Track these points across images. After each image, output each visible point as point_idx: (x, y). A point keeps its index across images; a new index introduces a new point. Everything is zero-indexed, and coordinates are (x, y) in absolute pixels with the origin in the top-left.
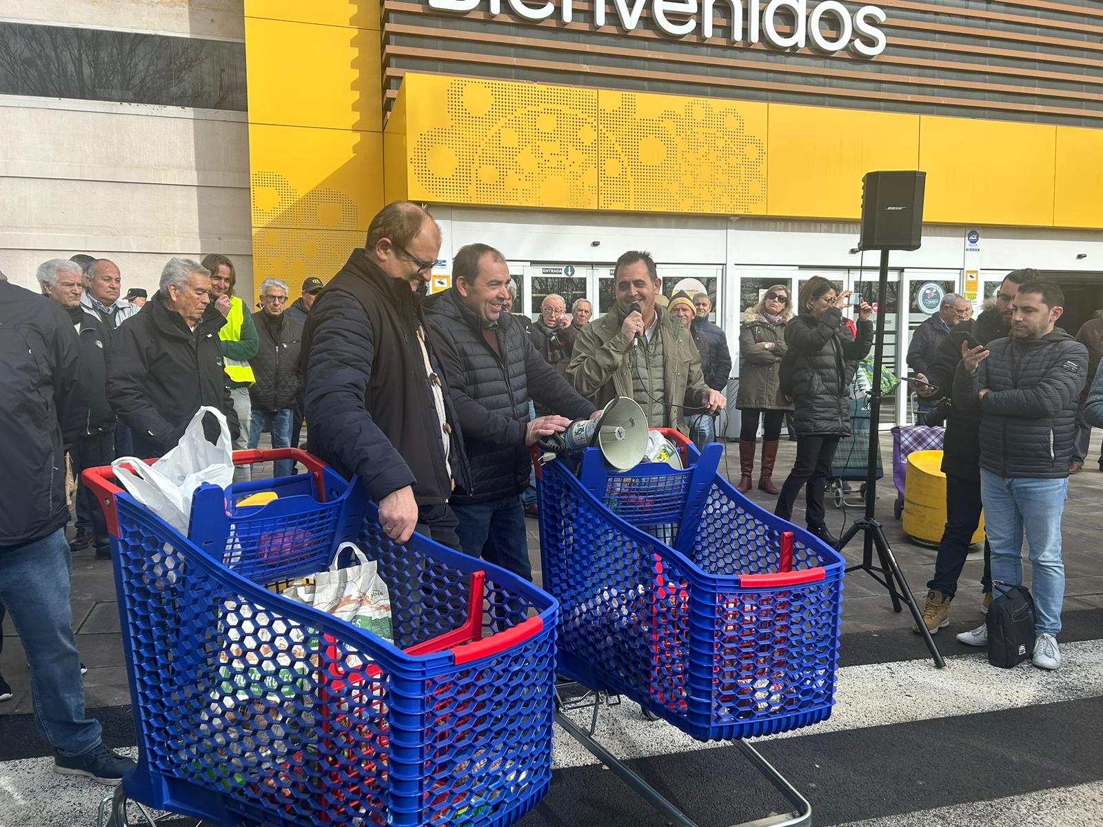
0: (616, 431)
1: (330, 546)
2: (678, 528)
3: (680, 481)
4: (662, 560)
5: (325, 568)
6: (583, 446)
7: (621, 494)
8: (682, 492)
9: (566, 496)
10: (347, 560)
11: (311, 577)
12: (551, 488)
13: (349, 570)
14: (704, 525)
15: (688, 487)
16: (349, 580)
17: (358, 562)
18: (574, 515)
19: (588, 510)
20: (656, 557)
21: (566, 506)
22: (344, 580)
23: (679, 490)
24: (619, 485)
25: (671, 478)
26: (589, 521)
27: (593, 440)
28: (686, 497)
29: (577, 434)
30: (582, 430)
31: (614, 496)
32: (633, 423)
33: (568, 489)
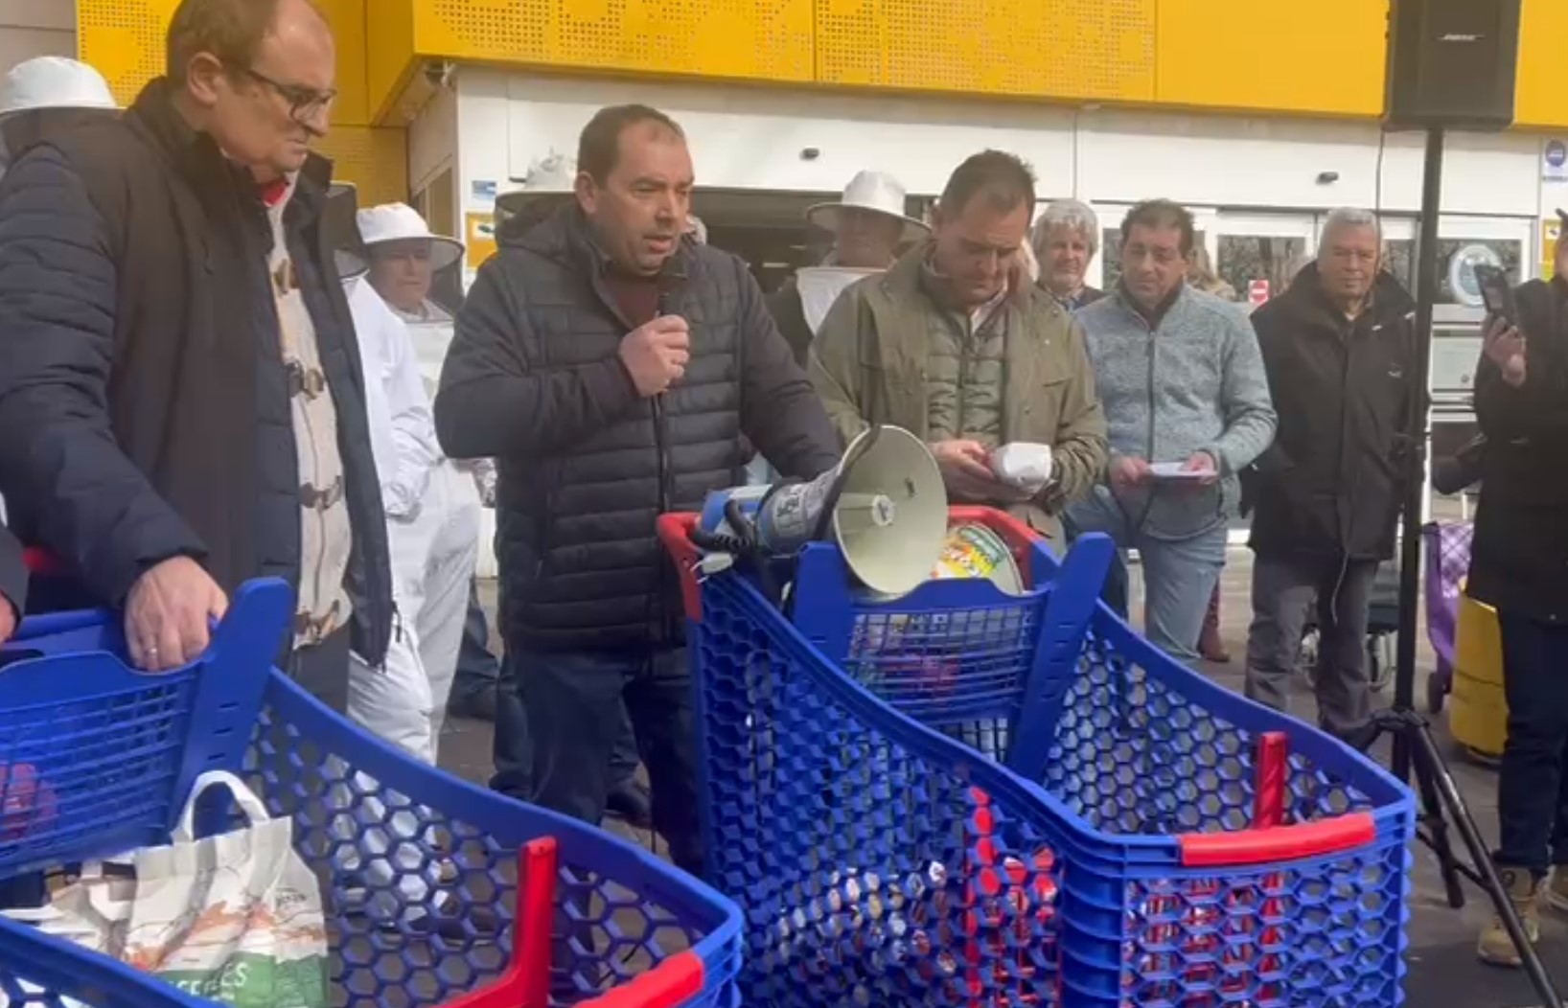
0: (875, 504)
1: (172, 780)
2: (1011, 730)
3: (1015, 621)
4: (991, 802)
5: (160, 836)
6: (795, 543)
7: (883, 651)
8: (1021, 647)
9: (758, 658)
10: (218, 815)
11: (125, 858)
12: (722, 641)
13: (221, 841)
14: (1070, 720)
15: (1034, 635)
16: (220, 864)
17: (242, 819)
18: (776, 702)
19: (811, 689)
20: (974, 795)
21: (758, 682)
22: (209, 866)
23: (1015, 642)
24: (879, 630)
25: (997, 613)
26: (810, 713)
27: (822, 526)
28: (1029, 656)
29: (782, 512)
30: (794, 503)
31: (868, 658)
32: (910, 486)
33: (763, 640)
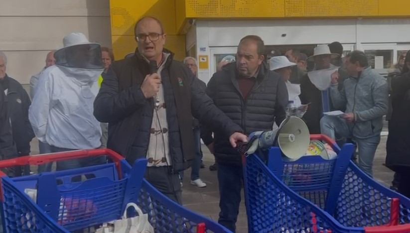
0: (290, 137)
1: (122, 204)
2: (328, 193)
3: (328, 166)
4: (316, 216)
5: (119, 217)
6: (269, 146)
7: (292, 174)
8: (329, 172)
9: (259, 176)
10: (132, 213)
11: (112, 222)
12: (251, 170)
13: (132, 219)
14: (343, 191)
15: (333, 170)
16: (133, 224)
17: (137, 214)
18: (264, 186)
19: (272, 184)
20: (312, 214)
21: (260, 181)
22: (130, 225)
23: (328, 171)
24: (291, 168)
25: (322, 164)
26: (272, 190)
27: (275, 143)
28: (332, 175)
29: (267, 138)
30: (270, 136)
31: (288, 175)
32: (300, 131)
33: (261, 171)
